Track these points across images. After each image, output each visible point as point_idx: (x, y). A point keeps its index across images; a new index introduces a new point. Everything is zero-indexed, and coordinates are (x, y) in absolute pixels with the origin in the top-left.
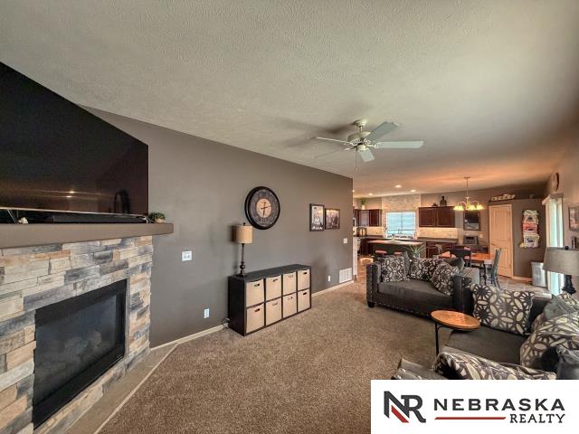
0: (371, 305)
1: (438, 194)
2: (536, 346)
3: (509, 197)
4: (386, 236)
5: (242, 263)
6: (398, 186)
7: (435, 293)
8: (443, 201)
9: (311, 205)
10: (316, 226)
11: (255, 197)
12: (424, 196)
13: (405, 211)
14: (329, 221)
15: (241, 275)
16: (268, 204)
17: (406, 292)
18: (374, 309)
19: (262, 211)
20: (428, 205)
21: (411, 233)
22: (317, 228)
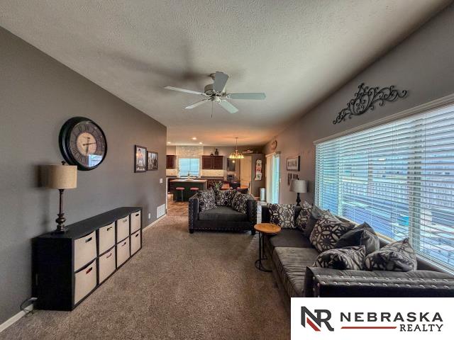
0: (191, 231)
1: (214, 147)
2: (324, 233)
3: (251, 152)
4: (179, 176)
5: (60, 215)
6: (194, 139)
7: (236, 213)
8: (217, 152)
9: (135, 147)
10: (140, 167)
11: (76, 129)
12: (205, 148)
13: (193, 158)
14: (150, 163)
15: (58, 231)
16: (92, 140)
17: (219, 215)
18: (195, 234)
19: (84, 148)
20: (208, 154)
21: (197, 174)
22: (141, 170)
